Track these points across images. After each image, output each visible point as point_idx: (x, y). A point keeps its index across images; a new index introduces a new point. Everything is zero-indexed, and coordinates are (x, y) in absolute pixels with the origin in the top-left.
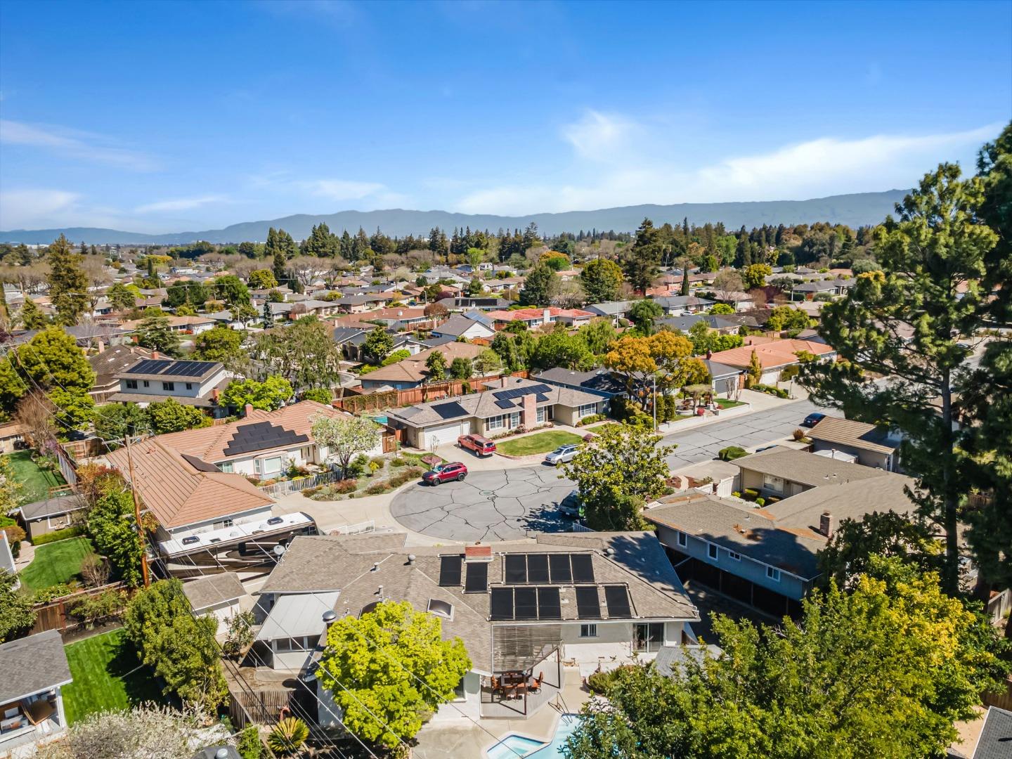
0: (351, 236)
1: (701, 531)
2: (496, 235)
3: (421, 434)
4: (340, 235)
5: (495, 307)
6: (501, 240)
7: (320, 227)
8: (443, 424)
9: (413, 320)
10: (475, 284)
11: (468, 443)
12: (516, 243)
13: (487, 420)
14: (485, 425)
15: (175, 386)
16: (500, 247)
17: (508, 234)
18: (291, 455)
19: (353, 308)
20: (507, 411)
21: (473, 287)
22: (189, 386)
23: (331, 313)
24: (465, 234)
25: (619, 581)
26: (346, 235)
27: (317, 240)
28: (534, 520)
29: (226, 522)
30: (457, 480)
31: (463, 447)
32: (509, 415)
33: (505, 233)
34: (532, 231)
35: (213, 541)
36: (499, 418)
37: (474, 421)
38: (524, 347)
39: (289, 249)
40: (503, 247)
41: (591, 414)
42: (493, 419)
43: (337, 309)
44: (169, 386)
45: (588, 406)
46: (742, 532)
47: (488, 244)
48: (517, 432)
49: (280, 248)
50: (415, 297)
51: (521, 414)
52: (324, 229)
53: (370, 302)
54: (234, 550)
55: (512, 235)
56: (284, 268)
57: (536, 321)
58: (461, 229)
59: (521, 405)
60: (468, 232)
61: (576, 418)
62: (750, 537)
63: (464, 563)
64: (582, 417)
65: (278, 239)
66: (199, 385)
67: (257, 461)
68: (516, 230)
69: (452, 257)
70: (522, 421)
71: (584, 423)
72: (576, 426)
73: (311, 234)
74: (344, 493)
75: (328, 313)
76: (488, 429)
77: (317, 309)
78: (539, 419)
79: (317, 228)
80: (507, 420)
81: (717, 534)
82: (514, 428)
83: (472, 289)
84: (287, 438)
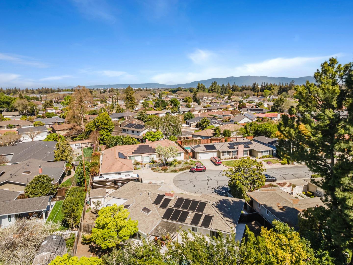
0: (225, 86)
1: (264, 203)
2: (278, 85)
3: (198, 155)
4: (221, 85)
5: (262, 112)
6: (279, 87)
7: (214, 83)
8: (206, 152)
9: (228, 115)
11: (213, 160)
12: (285, 88)
13: (223, 152)
14: (222, 154)
15: (135, 132)
16: (279, 90)
17: (282, 85)
18: (153, 156)
19: (212, 110)
20: (231, 150)
21: (259, 104)
22: (138, 132)
23: (205, 112)
24: (266, 84)
26: (223, 85)
27: (213, 87)
28: (218, 189)
29: (119, 174)
30: (202, 172)
31: (212, 161)
32: (232, 152)
33: (281, 84)
34: (292, 83)
35: (107, 179)
36: (228, 152)
37: (218, 152)
38: (253, 127)
39: (204, 90)
40: (280, 90)
41: (267, 154)
42: (225, 152)
43: (207, 110)
44: (133, 132)
45: (265, 152)
46: (279, 206)
47: (274, 88)
48: (235, 158)
49: (201, 89)
50: (236, 107)
51: (237, 151)
52: (215, 83)
53: (219, 109)
54: (112, 182)
55: (284, 85)
56: (196, 96)
57: (274, 118)
58: (264, 83)
59: (237, 148)
60: (267, 84)
61: (259, 155)
62: (281, 209)
63: (164, 197)
64: (262, 155)
65: (200, 87)
66: (140, 132)
67: (142, 157)
68: (286, 83)
70: (237, 154)
71: (262, 158)
72: (259, 158)
73: (211, 85)
74: (163, 170)
75: (204, 112)
76: (223, 155)
77: (200, 110)
78: (245, 154)
79: (213, 83)
80: (231, 153)
81: (269, 205)
82: (233, 157)
83: (259, 105)
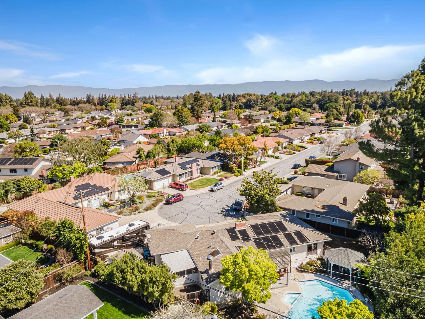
0: (45, 97)
1: (303, 209)
2: (119, 97)
3: (154, 183)
4: (39, 97)
5: (138, 128)
6: (122, 99)
7: (29, 93)
8: (162, 178)
9: (104, 135)
10: (121, 119)
11: (173, 186)
12: (129, 100)
13: (179, 175)
14: (178, 177)
15: (17, 170)
16: (122, 102)
17: (125, 97)
18: (103, 197)
19: (67, 131)
20: (186, 171)
21: (120, 120)
22: (26, 170)
23: (56, 133)
24: (104, 96)
25: (297, 229)
26: (42, 97)
27: (28, 99)
29: (101, 229)
30: (180, 201)
31: (172, 187)
32: (187, 172)
33: (123, 96)
34: (136, 95)
35: (111, 236)
36: (183, 174)
37: (173, 176)
40: (123, 102)
41: (216, 170)
42: (181, 175)
43: (59, 131)
44: (14, 171)
45: (215, 167)
46: (318, 207)
47: (116, 101)
48: (191, 179)
49: (6, 103)
50: (94, 125)
51: (191, 172)
52: (30, 94)
53: (74, 128)
54: (120, 240)
55: (127, 98)
56: (19, 112)
57: (160, 134)
58: (102, 94)
59: (190, 168)
60: (105, 96)
61: (212, 172)
62: (322, 209)
63: (237, 230)
64: (214, 171)
66: (32, 169)
67: (89, 202)
68: (129, 95)
69: (99, 107)
70: (191, 175)
71: (215, 173)
72: (212, 175)
73: (24, 96)
74: (135, 211)
75: (55, 133)
76: (179, 179)
77: (49, 132)
78: (197, 173)
79: (27, 93)
80: (186, 174)
82: (189, 178)
83: (119, 121)
84: (101, 190)
